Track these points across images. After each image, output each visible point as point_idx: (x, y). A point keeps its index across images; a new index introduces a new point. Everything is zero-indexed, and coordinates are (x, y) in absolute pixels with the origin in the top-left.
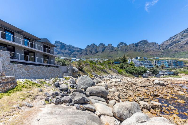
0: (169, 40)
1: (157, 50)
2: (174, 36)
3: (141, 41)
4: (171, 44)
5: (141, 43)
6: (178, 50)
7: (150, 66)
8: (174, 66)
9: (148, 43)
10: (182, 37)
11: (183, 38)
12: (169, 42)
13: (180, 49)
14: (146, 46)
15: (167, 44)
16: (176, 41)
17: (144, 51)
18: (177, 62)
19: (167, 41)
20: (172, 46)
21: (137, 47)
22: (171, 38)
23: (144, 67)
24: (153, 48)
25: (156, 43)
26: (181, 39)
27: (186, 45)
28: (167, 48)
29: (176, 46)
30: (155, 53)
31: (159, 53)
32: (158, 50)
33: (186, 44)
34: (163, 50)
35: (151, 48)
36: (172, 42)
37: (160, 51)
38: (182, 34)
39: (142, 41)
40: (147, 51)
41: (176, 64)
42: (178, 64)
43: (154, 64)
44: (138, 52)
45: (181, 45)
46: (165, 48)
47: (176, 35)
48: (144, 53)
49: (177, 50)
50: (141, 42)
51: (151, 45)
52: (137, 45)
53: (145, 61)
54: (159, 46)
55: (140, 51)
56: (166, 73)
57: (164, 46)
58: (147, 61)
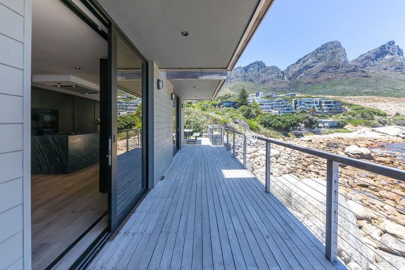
0: (297, 63)
1: (280, 80)
2: (304, 57)
3: (253, 62)
4: (300, 71)
5: (254, 67)
6: (312, 81)
7: (288, 110)
8: (327, 109)
9: (265, 66)
10: (315, 60)
11: (317, 62)
12: (298, 68)
13: (314, 79)
14: (262, 72)
15: (294, 70)
16: (307, 66)
17: (259, 82)
18: (330, 102)
19: (294, 64)
20: (302, 75)
21: (247, 74)
22: (300, 61)
23: (278, 111)
24: (273, 75)
25: (277, 68)
26: (314, 62)
27: (322, 73)
28: (295, 76)
29: (308, 75)
30: (278, 85)
31: (284, 85)
32: (282, 81)
33: (321, 71)
34: (288, 81)
35: (270, 77)
36: (302, 67)
37: (284, 82)
38: (315, 54)
39: (255, 63)
40: (264, 82)
41: (329, 106)
42: (332, 106)
43: (293, 106)
44: (250, 83)
45: (315, 73)
46: (291, 76)
47: (306, 56)
48: (260, 85)
49: (310, 80)
50: (253, 64)
51: (269, 71)
52: (247, 70)
53: (277, 101)
54: (283, 72)
55: (253, 80)
56: (326, 124)
57: (290, 74)
58: (281, 101)
